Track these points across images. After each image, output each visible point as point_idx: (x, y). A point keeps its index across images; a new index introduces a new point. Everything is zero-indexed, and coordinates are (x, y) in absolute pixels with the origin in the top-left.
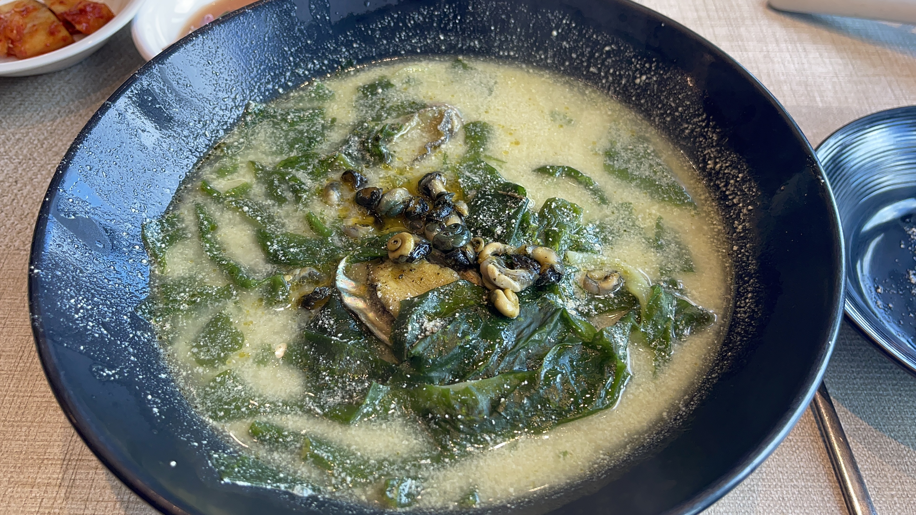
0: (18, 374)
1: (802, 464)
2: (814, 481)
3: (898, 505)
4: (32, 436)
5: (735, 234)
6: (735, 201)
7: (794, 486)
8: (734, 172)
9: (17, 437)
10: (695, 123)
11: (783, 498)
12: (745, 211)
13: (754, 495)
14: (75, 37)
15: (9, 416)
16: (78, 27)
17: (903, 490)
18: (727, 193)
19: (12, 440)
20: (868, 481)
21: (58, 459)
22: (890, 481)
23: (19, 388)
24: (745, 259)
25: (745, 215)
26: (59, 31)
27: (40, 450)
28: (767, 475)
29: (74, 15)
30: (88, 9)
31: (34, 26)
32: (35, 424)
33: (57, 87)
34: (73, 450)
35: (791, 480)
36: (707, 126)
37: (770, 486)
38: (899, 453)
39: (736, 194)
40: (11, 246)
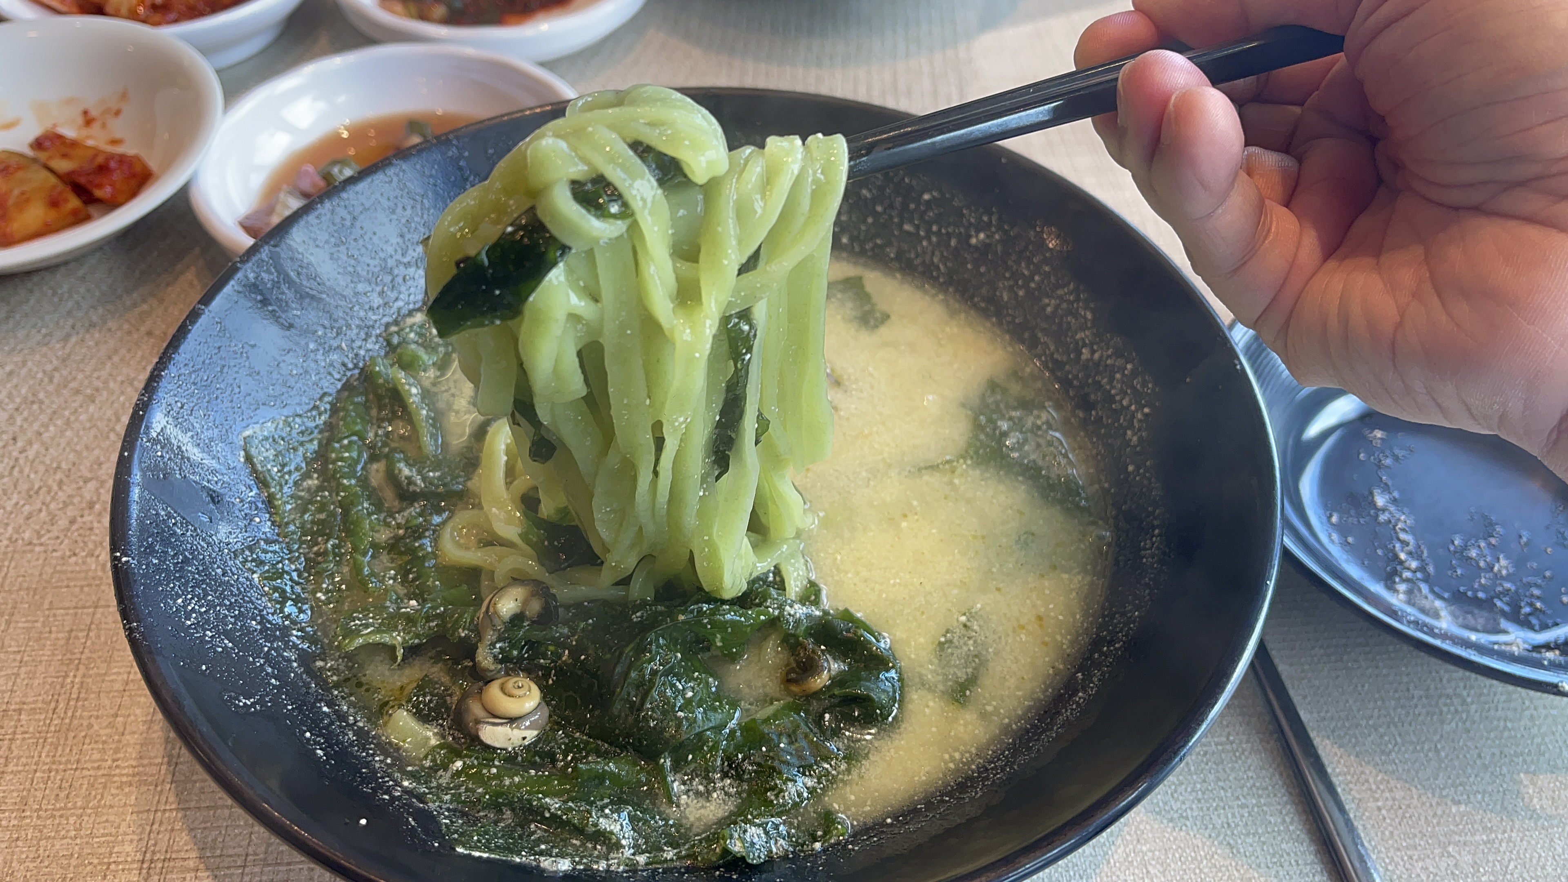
0: (53, 737)
1: (1250, 774)
2: (1268, 796)
3: (1388, 821)
4: (87, 829)
5: (1128, 449)
6: (1125, 403)
7: (1243, 806)
8: (1120, 362)
9: (63, 833)
10: (1060, 298)
11: (1228, 824)
12: (1139, 416)
13: (1188, 823)
14: (92, 209)
15: (45, 802)
16: (98, 193)
17: (1394, 799)
18: (1113, 392)
19: (54, 838)
20: (1344, 790)
21: (133, 861)
22: (1374, 787)
23: (57, 758)
24: (1146, 482)
25: (1140, 421)
26: (66, 201)
27: (102, 850)
28: (1204, 793)
29: (89, 174)
30: (113, 164)
31: (23, 193)
32: (89, 811)
33: (66, 287)
34: (155, 845)
35: (1238, 798)
36: (1078, 299)
37: (1208, 809)
38: (1383, 747)
39: (1126, 393)
40: (16, 540)
